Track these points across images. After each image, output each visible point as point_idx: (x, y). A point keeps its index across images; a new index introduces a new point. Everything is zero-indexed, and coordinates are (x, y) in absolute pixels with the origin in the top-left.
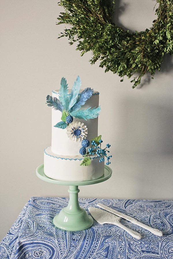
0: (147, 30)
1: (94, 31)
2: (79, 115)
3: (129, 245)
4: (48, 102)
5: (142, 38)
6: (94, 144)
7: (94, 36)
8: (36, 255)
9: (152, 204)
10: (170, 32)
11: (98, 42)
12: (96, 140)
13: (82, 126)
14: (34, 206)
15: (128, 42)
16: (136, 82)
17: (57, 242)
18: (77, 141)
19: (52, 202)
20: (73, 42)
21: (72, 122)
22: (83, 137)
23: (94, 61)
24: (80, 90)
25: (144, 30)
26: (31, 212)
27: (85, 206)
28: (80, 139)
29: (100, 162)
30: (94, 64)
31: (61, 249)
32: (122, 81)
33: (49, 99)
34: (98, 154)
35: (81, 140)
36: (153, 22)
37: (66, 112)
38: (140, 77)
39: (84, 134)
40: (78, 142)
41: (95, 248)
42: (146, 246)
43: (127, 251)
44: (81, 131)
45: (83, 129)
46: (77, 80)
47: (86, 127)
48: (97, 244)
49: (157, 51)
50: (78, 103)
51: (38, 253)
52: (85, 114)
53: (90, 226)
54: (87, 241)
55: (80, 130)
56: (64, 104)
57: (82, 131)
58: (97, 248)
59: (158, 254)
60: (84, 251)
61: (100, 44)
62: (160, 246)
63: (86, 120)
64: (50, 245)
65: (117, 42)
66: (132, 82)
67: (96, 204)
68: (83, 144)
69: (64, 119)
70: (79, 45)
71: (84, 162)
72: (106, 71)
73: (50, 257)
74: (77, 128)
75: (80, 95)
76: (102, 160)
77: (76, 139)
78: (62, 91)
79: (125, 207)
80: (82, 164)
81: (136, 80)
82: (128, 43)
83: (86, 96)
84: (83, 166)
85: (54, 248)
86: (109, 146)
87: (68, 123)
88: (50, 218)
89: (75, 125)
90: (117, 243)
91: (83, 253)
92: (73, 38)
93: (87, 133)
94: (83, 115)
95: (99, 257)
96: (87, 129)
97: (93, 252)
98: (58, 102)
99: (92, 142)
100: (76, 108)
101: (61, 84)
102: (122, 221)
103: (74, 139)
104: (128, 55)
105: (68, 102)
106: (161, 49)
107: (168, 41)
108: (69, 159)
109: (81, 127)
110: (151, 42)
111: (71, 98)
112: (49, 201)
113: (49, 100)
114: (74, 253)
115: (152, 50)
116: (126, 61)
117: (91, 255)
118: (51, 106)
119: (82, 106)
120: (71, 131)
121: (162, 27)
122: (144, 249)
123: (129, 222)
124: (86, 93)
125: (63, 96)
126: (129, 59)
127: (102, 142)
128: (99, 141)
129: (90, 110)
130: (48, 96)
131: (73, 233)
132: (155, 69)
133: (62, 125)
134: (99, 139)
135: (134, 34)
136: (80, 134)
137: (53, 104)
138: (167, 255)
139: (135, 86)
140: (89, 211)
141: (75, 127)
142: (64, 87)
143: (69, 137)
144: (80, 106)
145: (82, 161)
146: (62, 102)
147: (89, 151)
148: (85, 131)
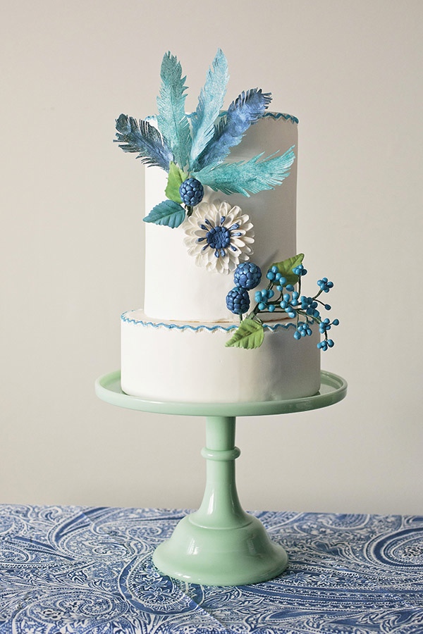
2: (225, 178)
4: (121, 138)
6: (277, 277)
12: (286, 267)
13: (232, 217)
18: (219, 266)
21: (200, 198)
22: (239, 252)
28: (227, 260)
29: (295, 336)
33: (126, 129)
34: (286, 309)
35: (231, 263)
37: (181, 171)
39: (242, 244)
40: (222, 271)
44: (230, 234)
45: (238, 227)
46: (216, 62)
47: (246, 218)
50: (222, 139)
52: (245, 176)
55: (227, 230)
56: (174, 143)
57: (236, 232)
63: (249, 196)
68: (238, 275)
69: (176, 195)
71: (239, 337)
74: (218, 222)
75: (229, 114)
76: (302, 333)
77: (214, 259)
78: (168, 100)
80: (234, 342)
83: (243, 115)
84: (238, 350)
86: (327, 286)
87: (189, 208)
89: (209, 212)
93: (251, 241)
94: (238, 177)
96: (251, 226)
98: (156, 139)
99: (270, 271)
100: (215, 156)
101: (163, 76)
103: (207, 262)
105: (187, 138)
108: (192, 328)
109: (229, 220)
111: (198, 124)
113: (126, 133)
118: (133, 150)
119: (236, 151)
120: (197, 233)
124: (245, 107)
125: (169, 116)
127: (304, 272)
128: (293, 270)
129: (263, 166)
130: (123, 117)
133: (168, 214)
134: (296, 264)
136: (228, 245)
137: (140, 144)
141: (210, 218)
142: (174, 87)
143: (192, 253)
144: (225, 149)
145: (235, 332)
146: (168, 134)
147: (257, 299)
148: (244, 232)
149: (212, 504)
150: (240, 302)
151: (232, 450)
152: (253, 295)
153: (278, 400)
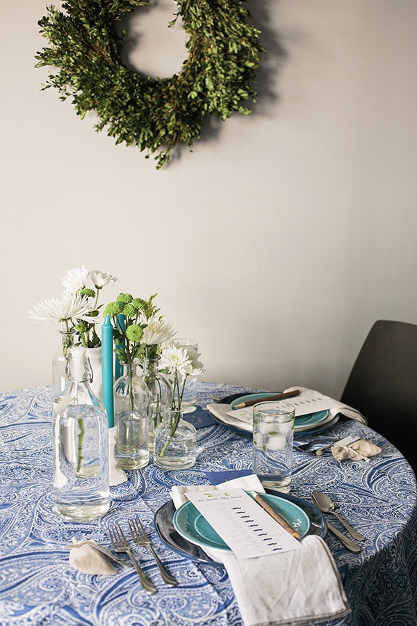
0: (175, 76)
1: (102, 78)
5: (171, 89)
7: (102, 86)
10: (212, 78)
11: (106, 95)
15: (151, 94)
16: (162, 159)
20: (66, 96)
25: (170, 76)
30: (101, 131)
32: (147, 157)
36: (184, 63)
38: (168, 150)
49: (196, 109)
61: (112, 99)
65: (136, 96)
70: (74, 102)
72: (117, 143)
81: (162, 156)
82: (152, 97)
92: (66, 89)
106: (199, 105)
107: (209, 93)
110: (185, 95)
115: (188, 108)
116: (151, 125)
121: (198, 72)
126: (156, 122)
132: (192, 136)
135: (157, 83)
139: (159, 165)
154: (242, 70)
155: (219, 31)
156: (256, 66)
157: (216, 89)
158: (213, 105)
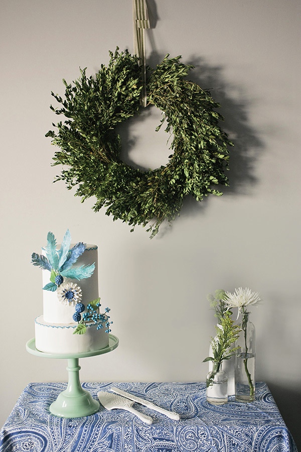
0: (162, 167)
1: (96, 172)
2: (71, 274)
3: (137, 432)
4: (33, 261)
5: (156, 178)
6: (90, 308)
7: (95, 178)
8: (25, 447)
9: (183, 387)
10: (189, 169)
11: (101, 185)
12: (94, 304)
14: (29, 393)
15: (137, 183)
16: (154, 231)
17: (49, 429)
18: (70, 305)
19: (54, 387)
20: (72, 186)
21: (62, 282)
22: (77, 300)
23: (98, 207)
24: (71, 245)
25: (159, 167)
26: (24, 400)
27: (95, 391)
28: (73, 302)
29: (97, 329)
30: (98, 211)
31: (54, 439)
32: (132, 230)
33: (35, 257)
34: (94, 320)
35: (74, 303)
36: (169, 157)
37: (55, 272)
38: (157, 224)
39: (78, 297)
40: (71, 307)
41: (96, 436)
42: (158, 431)
43: (135, 439)
44: (73, 294)
45: (77, 291)
46: (67, 234)
47: (79, 288)
48: (98, 431)
49: (175, 193)
50: (69, 260)
51: (27, 445)
52: (78, 273)
53: (94, 412)
54: (87, 427)
55: (72, 292)
56: (52, 262)
57: (76, 293)
58: (99, 435)
59: (173, 441)
60: (83, 440)
61: (103, 187)
62: (175, 432)
63: (80, 280)
64: (41, 433)
65: (123, 184)
66: (148, 230)
67: (110, 388)
68: (76, 308)
69: (53, 280)
70: (79, 190)
71: (78, 330)
72: (114, 219)
73: (42, 449)
74: (69, 290)
75: (71, 251)
76: (100, 328)
77: (68, 303)
78: (50, 247)
79: (146, 391)
80: (76, 332)
81: (153, 228)
82: (137, 185)
83: (77, 253)
84: (77, 335)
85: (46, 437)
86: (108, 310)
87: (59, 285)
88: (47, 405)
89: (66, 286)
90: (122, 429)
91: (82, 443)
92: (72, 181)
93: (81, 295)
94: (75, 274)
95: (102, 447)
96: (81, 290)
97: (93, 441)
98: (46, 261)
99: (88, 306)
100: (67, 266)
101: (48, 240)
102: (136, 406)
103: (66, 303)
104: (138, 200)
105: (57, 260)
106: (179, 190)
107: (187, 180)
108: (61, 327)
109: (73, 289)
110: (167, 182)
111: (61, 255)
112: (50, 387)
113: (35, 259)
114: (71, 443)
115: (168, 191)
116: (137, 206)
117: (91, 445)
118: (37, 265)
119: (74, 264)
120: (61, 294)
121: (179, 164)
122: (156, 436)
123: (144, 406)
124: (77, 249)
125: (50, 253)
126: (140, 203)
127: (100, 305)
129: (84, 269)
130: (34, 254)
131: (71, 420)
133: (51, 287)
134: (98, 302)
135: (146, 173)
136: (73, 297)
137: (40, 262)
138: (184, 443)
139: (153, 236)
140: (98, 396)
141: (66, 289)
142: (52, 243)
143: (60, 301)
144: (71, 264)
145: (76, 329)
146: (50, 260)
147: (84, 317)
148: (78, 293)
149: (71, 388)
150: (78, 318)
151: (78, 367)
152: (82, 314)
153: (93, 351)
154: (213, 161)
155: (195, 132)
156: (226, 158)
157: (191, 176)
158: (189, 189)
